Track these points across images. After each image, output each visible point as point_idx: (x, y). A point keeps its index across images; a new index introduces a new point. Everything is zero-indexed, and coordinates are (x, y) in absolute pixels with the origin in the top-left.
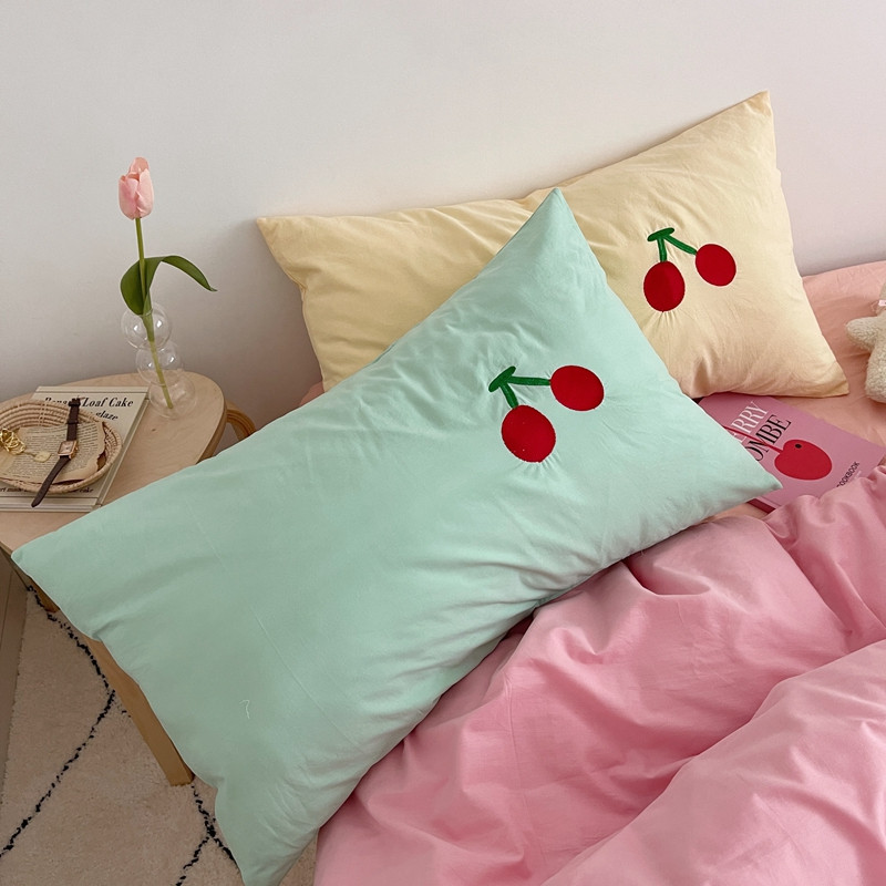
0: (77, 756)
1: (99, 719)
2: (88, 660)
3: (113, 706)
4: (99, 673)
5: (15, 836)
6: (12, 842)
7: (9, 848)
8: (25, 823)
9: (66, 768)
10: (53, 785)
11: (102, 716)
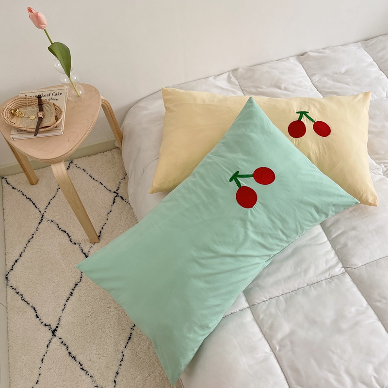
0: (33, 237)
1: (39, 224)
2: (31, 204)
3: (44, 219)
4: (36, 208)
5: (13, 265)
6: (12, 267)
7: (12, 270)
8: (16, 261)
9: (29, 241)
10: (25, 248)
11: (40, 223)
